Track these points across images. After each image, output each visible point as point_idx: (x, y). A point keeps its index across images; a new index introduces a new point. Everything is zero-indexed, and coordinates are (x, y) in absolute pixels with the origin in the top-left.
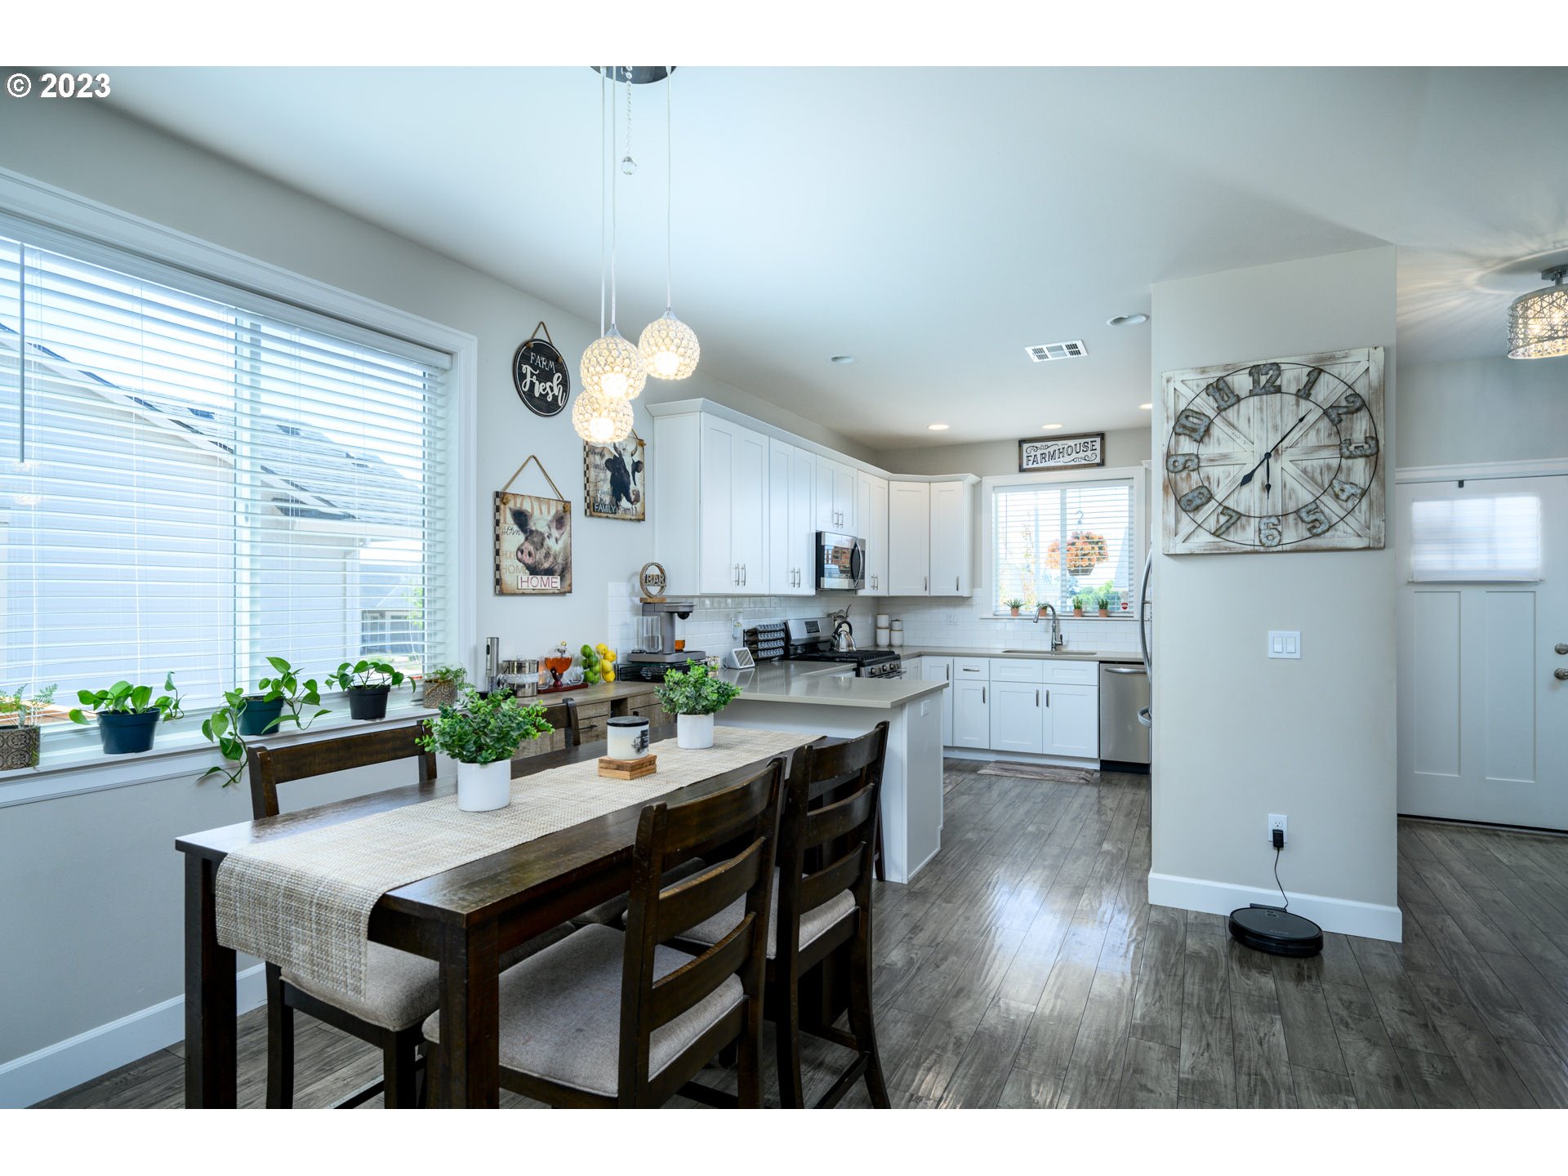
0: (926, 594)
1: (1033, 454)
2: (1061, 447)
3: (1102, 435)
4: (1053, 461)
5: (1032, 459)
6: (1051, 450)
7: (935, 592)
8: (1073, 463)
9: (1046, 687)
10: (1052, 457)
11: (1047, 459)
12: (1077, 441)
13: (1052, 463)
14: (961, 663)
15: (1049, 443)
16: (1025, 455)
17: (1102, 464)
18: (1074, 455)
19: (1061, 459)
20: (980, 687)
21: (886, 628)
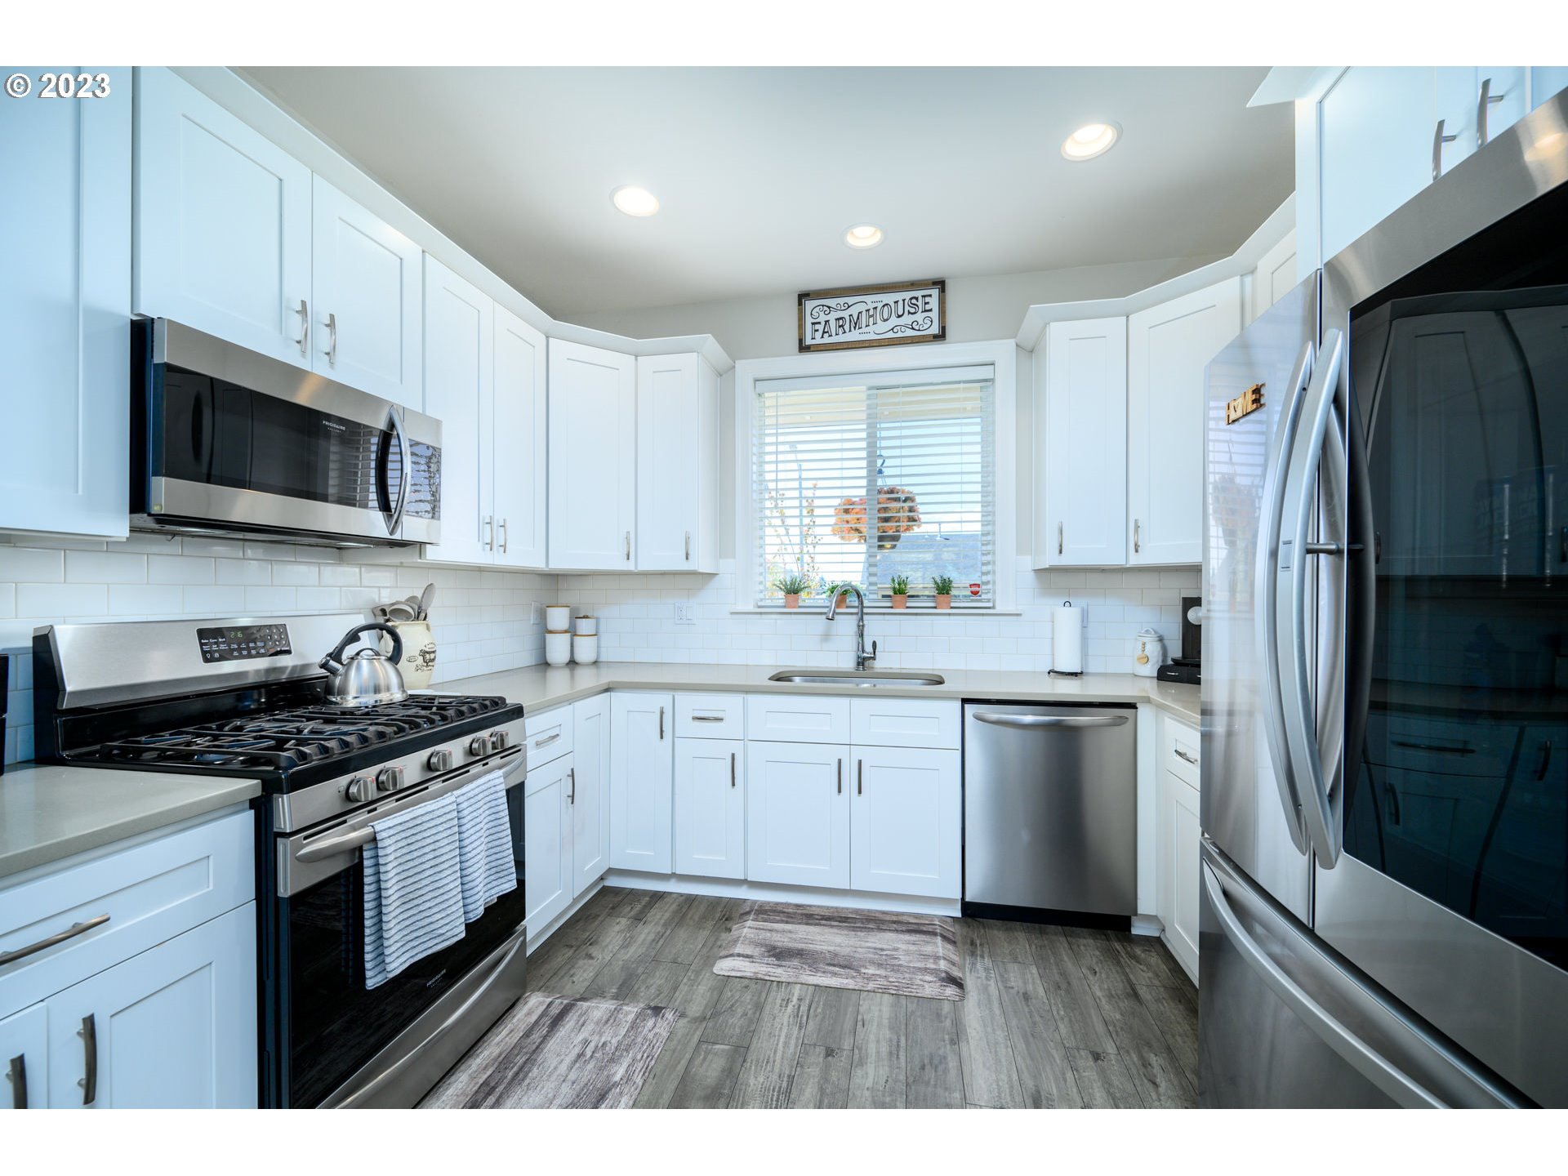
0: (630, 566)
1: (822, 318)
2: (871, 306)
3: (940, 284)
4: (858, 331)
5: (820, 327)
6: (854, 311)
7: (648, 562)
8: (891, 335)
9: (858, 753)
10: (856, 324)
11: (847, 327)
12: (899, 296)
13: (854, 336)
14: (690, 703)
15: (850, 300)
16: (809, 320)
17: (941, 336)
18: (894, 321)
19: (872, 328)
20: (726, 749)
21: (566, 632)
